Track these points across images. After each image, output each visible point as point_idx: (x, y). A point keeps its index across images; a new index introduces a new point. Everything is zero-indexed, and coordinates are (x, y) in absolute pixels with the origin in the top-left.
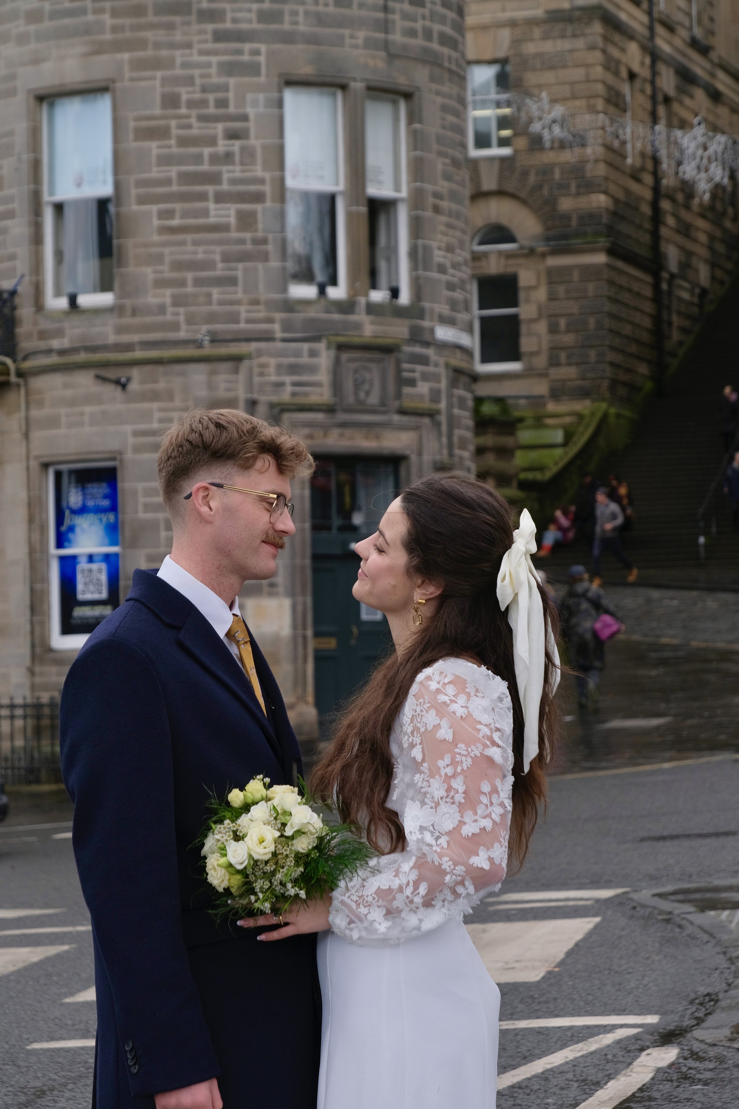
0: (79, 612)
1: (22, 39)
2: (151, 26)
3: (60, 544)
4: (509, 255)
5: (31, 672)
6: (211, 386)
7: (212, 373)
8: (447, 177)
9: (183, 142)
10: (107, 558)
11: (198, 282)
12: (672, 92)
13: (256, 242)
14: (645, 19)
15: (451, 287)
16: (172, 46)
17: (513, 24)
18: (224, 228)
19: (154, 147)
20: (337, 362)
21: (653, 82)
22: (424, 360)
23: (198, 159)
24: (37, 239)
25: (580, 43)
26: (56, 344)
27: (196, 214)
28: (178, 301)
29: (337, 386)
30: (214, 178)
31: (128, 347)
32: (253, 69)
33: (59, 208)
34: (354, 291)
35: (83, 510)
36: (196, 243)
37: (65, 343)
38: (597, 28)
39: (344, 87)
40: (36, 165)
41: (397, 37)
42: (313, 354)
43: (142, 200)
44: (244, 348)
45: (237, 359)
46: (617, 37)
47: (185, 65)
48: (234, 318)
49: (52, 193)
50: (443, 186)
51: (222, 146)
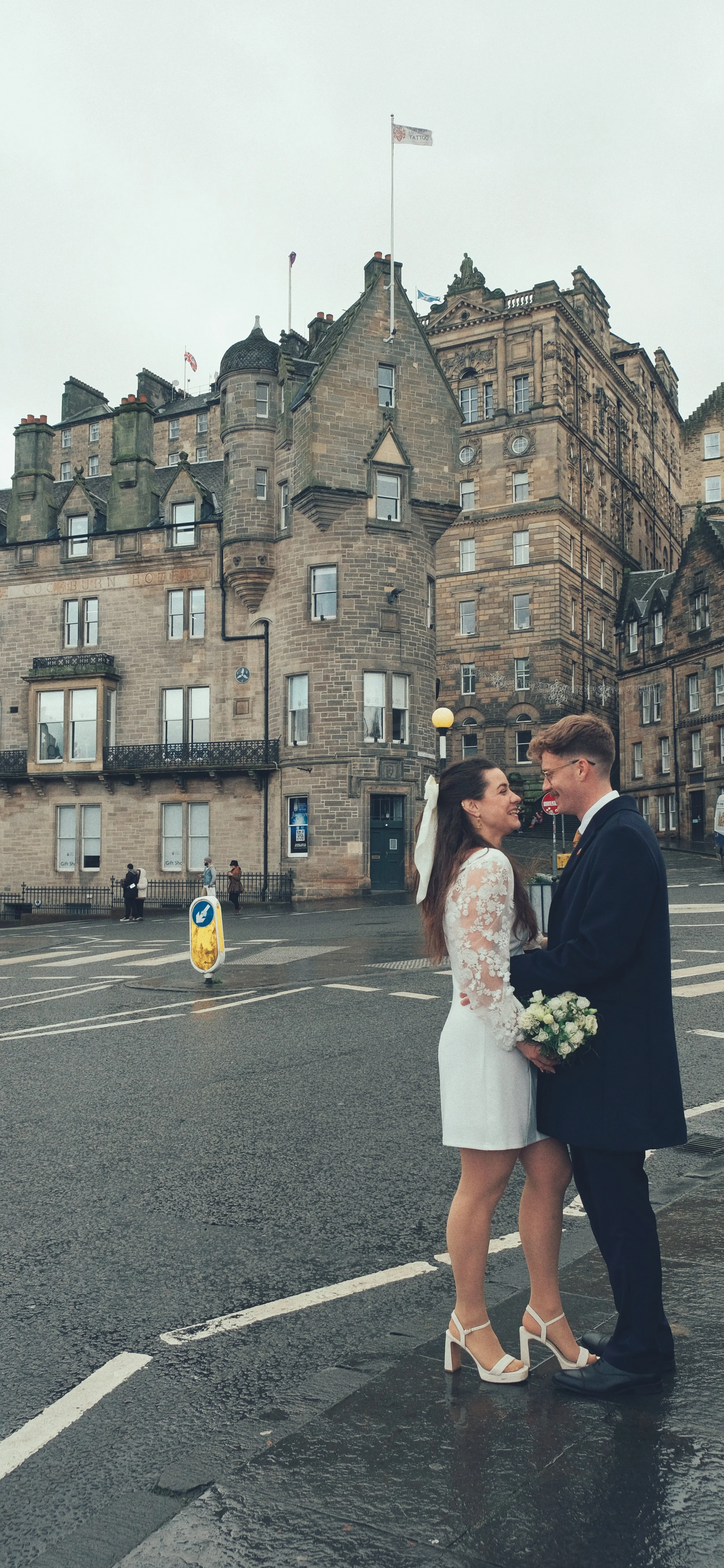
0: (296, 845)
1: (283, 658)
2: (321, 653)
3: (291, 823)
4: (528, 724)
5: (280, 864)
6: (337, 771)
7: (338, 767)
8: (423, 702)
9: (330, 691)
10: (305, 828)
11: (334, 737)
12: (592, 668)
13: (353, 724)
14: (581, 643)
15: (423, 738)
16: (327, 660)
17: (530, 645)
18: (343, 719)
19: (320, 693)
20: (380, 764)
21: (583, 665)
22: (413, 763)
23: (335, 697)
24: (286, 722)
25: (553, 652)
26: (290, 757)
27: (334, 715)
28: (328, 743)
29: (379, 772)
30: (340, 703)
31: (311, 758)
32: (354, 667)
33: (294, 713)
34: (387, 741)
35: (298, 812)
36: (333, 724)
37: (293, 757)
38: (559, 646)
39: (385, 673)
40: (286, 699)
41: (405, 656)
42: (372, 761)
43: (317, 710)
44: (349, 759)
45: (346, 762)
46: (567, 650)
47: (331, 666)
48: (346, 749)
49: (291, 708)
50: (422, 705)
51: (343, 692)
